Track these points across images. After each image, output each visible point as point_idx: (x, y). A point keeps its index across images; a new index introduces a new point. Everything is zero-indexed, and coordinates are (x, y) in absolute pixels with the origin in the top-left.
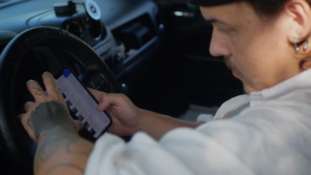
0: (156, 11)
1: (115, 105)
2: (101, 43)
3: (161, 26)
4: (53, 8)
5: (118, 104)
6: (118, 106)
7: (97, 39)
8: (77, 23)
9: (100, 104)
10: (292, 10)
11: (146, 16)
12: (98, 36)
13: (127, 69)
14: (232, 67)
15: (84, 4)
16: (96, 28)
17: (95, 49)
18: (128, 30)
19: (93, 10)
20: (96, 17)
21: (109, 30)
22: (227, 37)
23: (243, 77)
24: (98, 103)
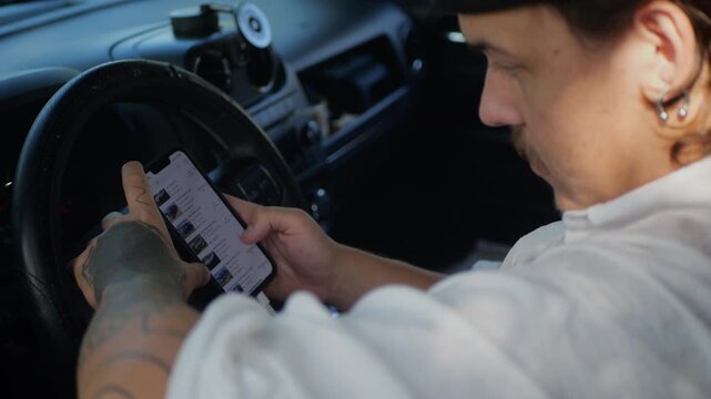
0: (406, 31)
1: (282, 232)
2: (273, 98)
3: (418, 64)
4: (169, 21)
5: (289, 231)
6: (289, 235)
7: (264, 89)
8: (219, 54)
9: (249, 228)
10: (652, 26)
11: (381, 41)
12: (265, 84)
13: (332, 158)
14: (528, 151)
15: (234, 13)
16: (263, 66)
17: (254, 114)
18: (340, 72)
19: (255, 25)
20: (260, 41)
21: (291, 72)
22: (515, 82)
23: (549, 174)
24: (245, 226)
